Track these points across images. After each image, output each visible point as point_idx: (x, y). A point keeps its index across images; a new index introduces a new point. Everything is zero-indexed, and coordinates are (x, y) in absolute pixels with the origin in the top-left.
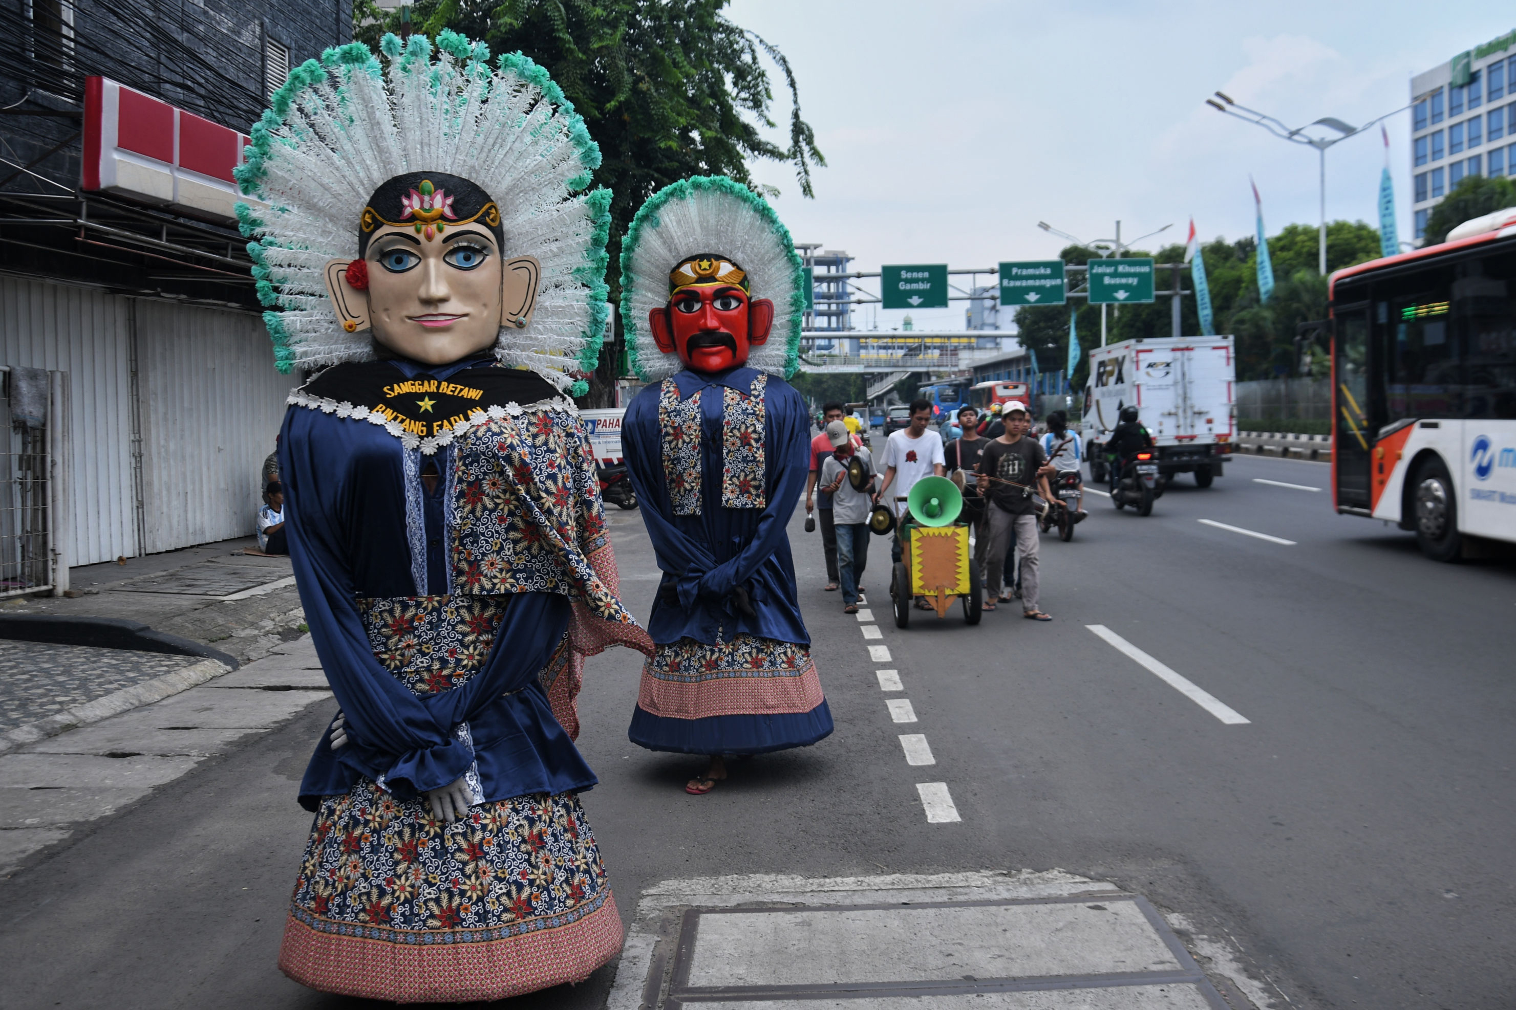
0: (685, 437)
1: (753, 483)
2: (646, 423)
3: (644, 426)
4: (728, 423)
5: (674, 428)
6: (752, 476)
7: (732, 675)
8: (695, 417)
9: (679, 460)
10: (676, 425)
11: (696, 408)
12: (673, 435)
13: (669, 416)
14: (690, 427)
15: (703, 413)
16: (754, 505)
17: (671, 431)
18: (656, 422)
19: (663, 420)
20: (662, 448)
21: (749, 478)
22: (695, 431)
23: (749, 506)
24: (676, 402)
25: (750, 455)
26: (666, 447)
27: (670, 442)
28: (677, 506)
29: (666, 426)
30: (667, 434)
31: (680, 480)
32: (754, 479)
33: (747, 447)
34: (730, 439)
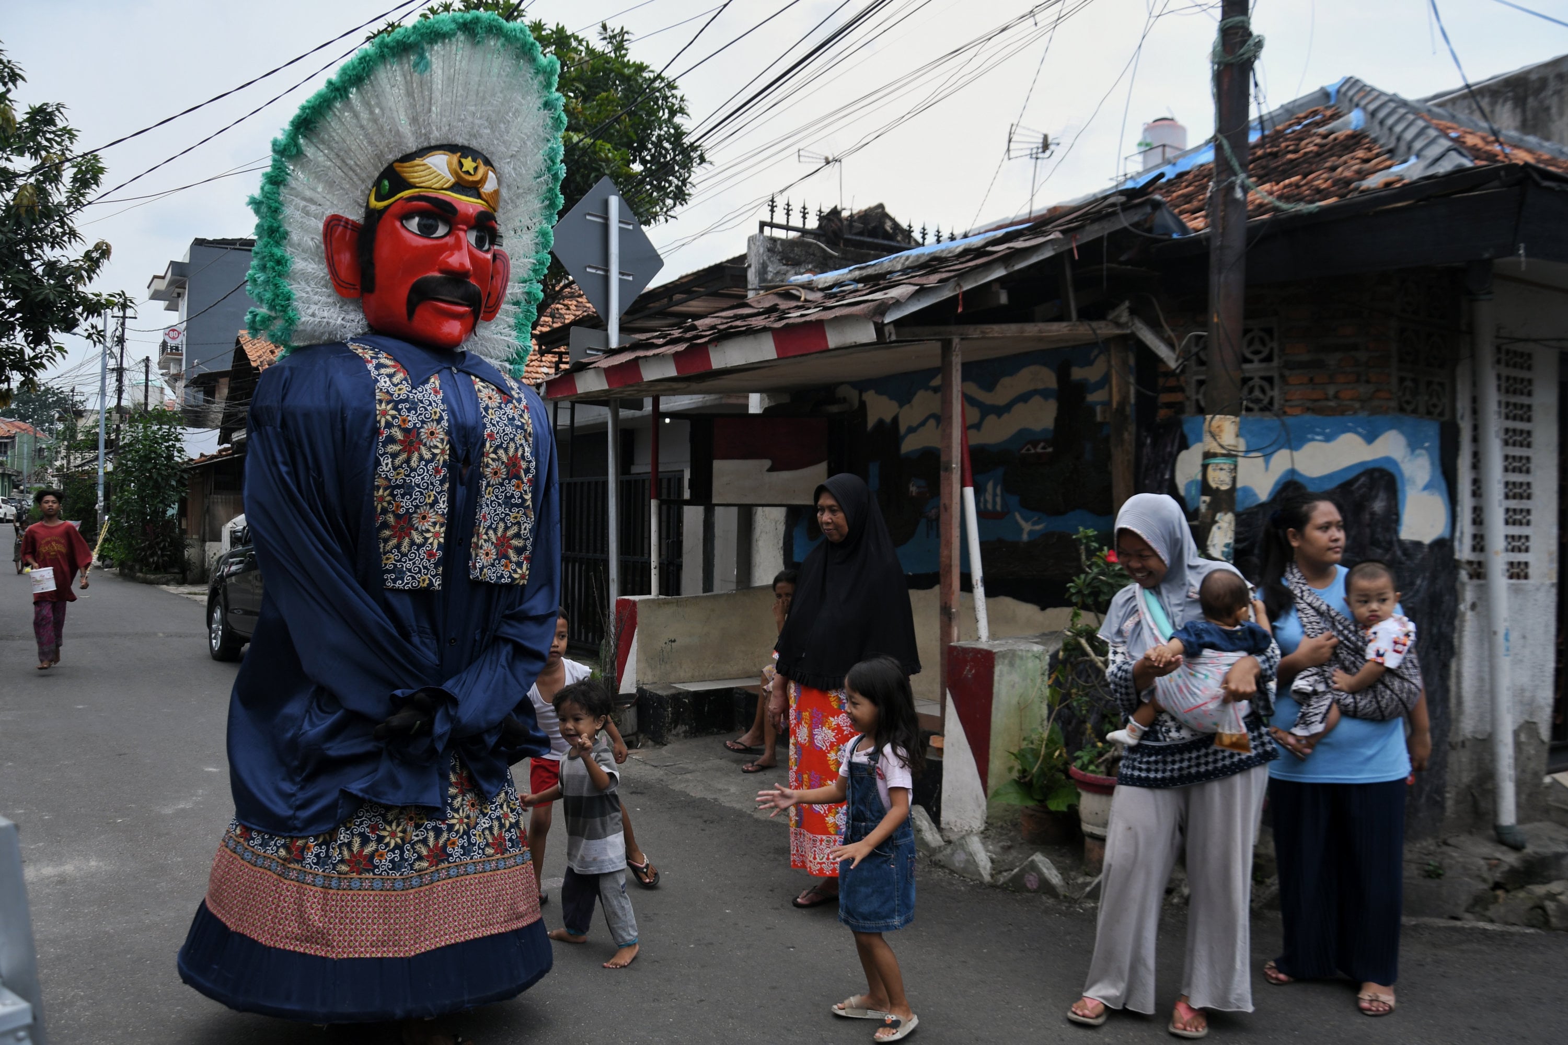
0: (424, 450)
1: (515, 542)
2: (349, 414)
3: (343, 419)
4: (491, 436)
5: (406, 431)
6: (514, 530)
7: (471, 869)
8: (441, 418)
9: (408, 489)
10: (410, 425)
11: (440, 402)
12: (401, 442)
13: (395, 408)
14: (432, 433)
15: (451, 412)
16: (514, 579)
17: (399, 435)
18: (368, 415)
19: (384, 413)
20: (378, 463)
21: (510, 533)
22: (442, 440)
23: (505, 580)
24: (405, 387)
25: (517, 494)
26: (386, 464)
27: (394, 456)
28: (389, 572)
29: (389, 425)
30: (391, 440)
31: (405, 523)
32: (517, 535)
33: (514, 481)
34: (493, 463)
